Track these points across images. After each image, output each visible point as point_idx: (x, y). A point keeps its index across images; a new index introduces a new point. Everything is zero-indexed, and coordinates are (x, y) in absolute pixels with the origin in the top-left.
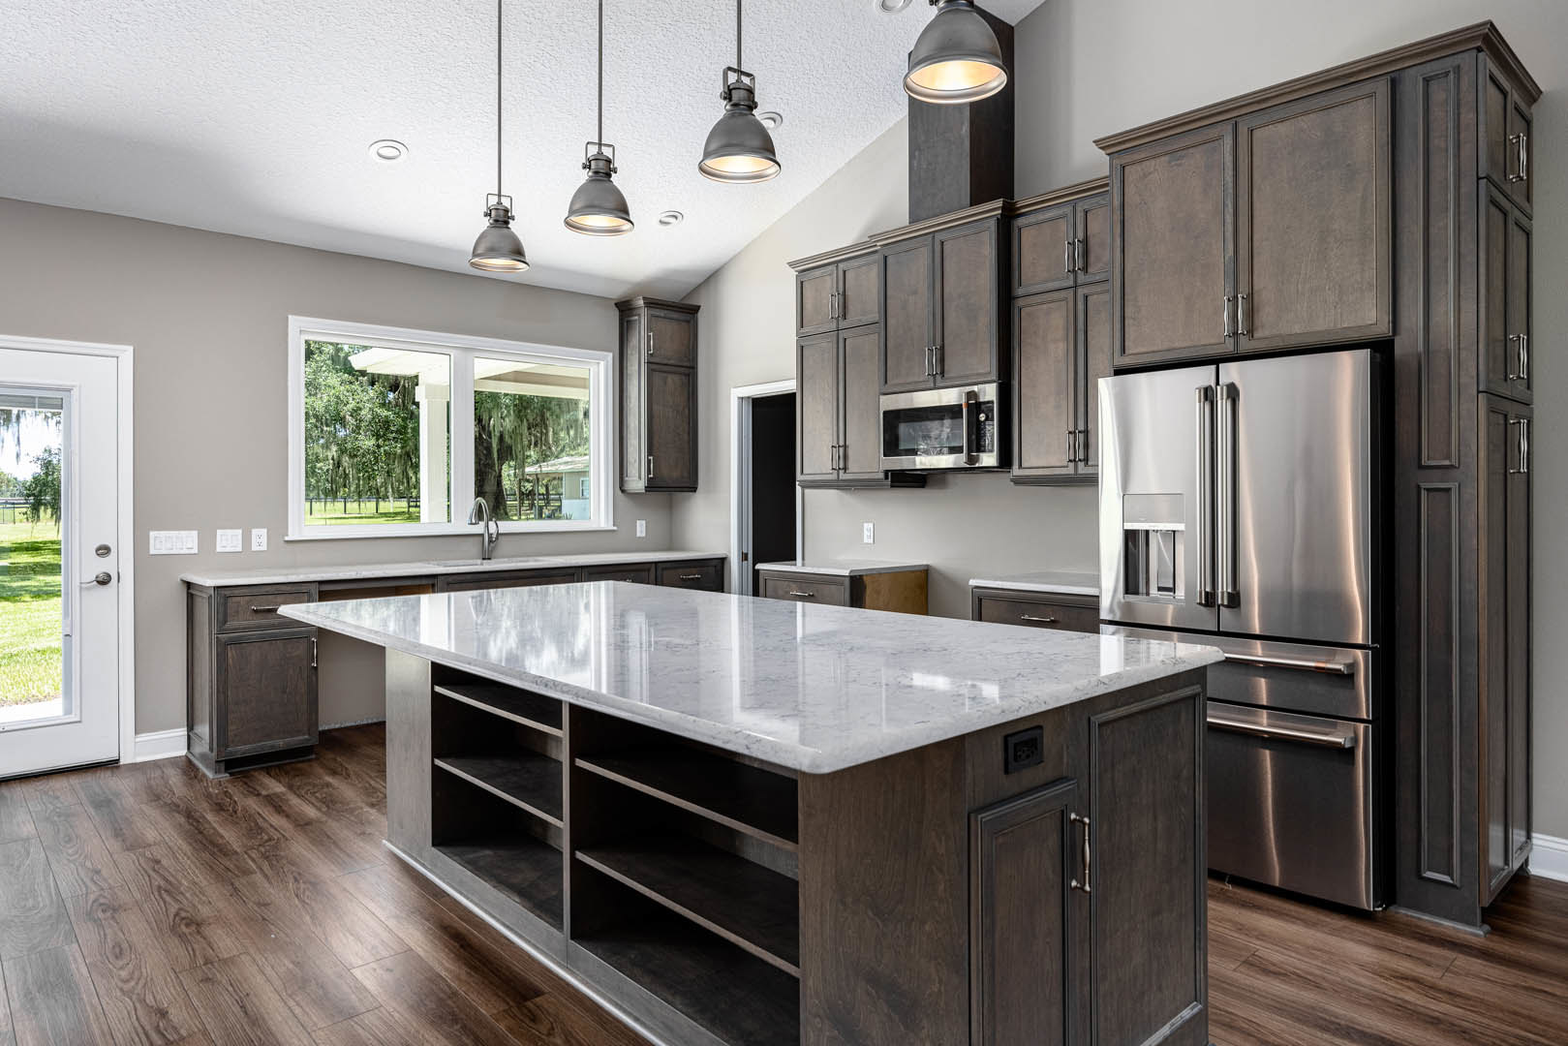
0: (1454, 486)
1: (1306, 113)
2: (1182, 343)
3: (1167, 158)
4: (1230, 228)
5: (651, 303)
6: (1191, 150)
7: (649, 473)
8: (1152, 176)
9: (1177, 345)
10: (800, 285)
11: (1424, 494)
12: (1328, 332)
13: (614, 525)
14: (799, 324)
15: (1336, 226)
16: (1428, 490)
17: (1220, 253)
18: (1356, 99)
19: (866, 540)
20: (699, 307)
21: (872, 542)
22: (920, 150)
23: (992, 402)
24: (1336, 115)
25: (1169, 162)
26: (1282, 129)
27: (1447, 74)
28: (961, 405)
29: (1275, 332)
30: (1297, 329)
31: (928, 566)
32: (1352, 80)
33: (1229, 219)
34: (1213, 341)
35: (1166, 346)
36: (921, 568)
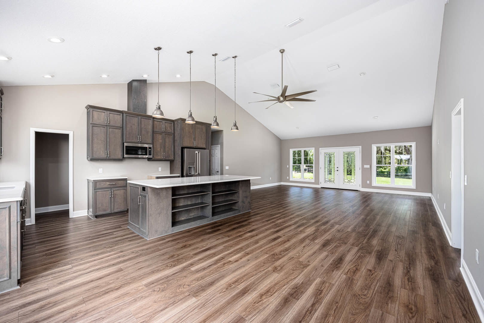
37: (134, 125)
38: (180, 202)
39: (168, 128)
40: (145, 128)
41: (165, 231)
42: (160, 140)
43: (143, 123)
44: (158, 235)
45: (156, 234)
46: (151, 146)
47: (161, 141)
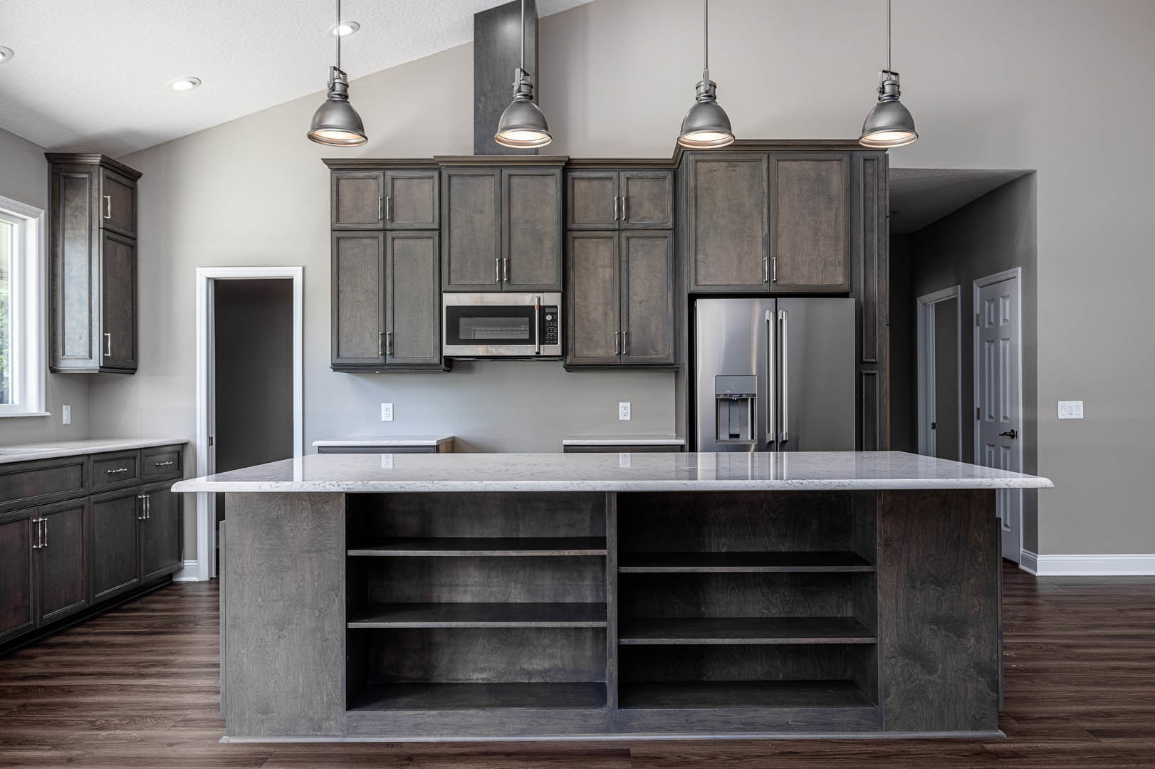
0: (877, 372)
1: (806, 160)
2: (735, 283)
3: (725, 164)
4: (765, 216)
5: (107, 164)
6: (741, 163)
7: (105, 351)
8: (715, 173)
9: (732, 283)
10: (335, 184)
11: (864, 376)
12: (818, 286)
13: (46, 411)
14: (334, 219)
15: (822, 227)
16: (866, 374)
17: (759, 232)
18: (833, 160)
19: (384, 419)
20: (141, 174)
21: (391, 419)
22: (486, 98)
23: (556, 307)
24: (823, 165)
25: (727, 167)
26: (795, 165)
27: (873, 160)
28: (534, 307)
29: (790, 282)
30: (802, 282)
31: (453, 437)
32: (830, 149)
33: (765, 211)
34: (755, 283)
35: (725, 282)
36: (449, 440)
37: (482, 212)
38: (460, 581)
39: (647, 205)
40: (526, 222)
41: (311, 720)
42: (603, 267)
43: (516, 196)
44: (274, 732)
45: (262, 721)
46: (553, 299)
47: (608, 270)
